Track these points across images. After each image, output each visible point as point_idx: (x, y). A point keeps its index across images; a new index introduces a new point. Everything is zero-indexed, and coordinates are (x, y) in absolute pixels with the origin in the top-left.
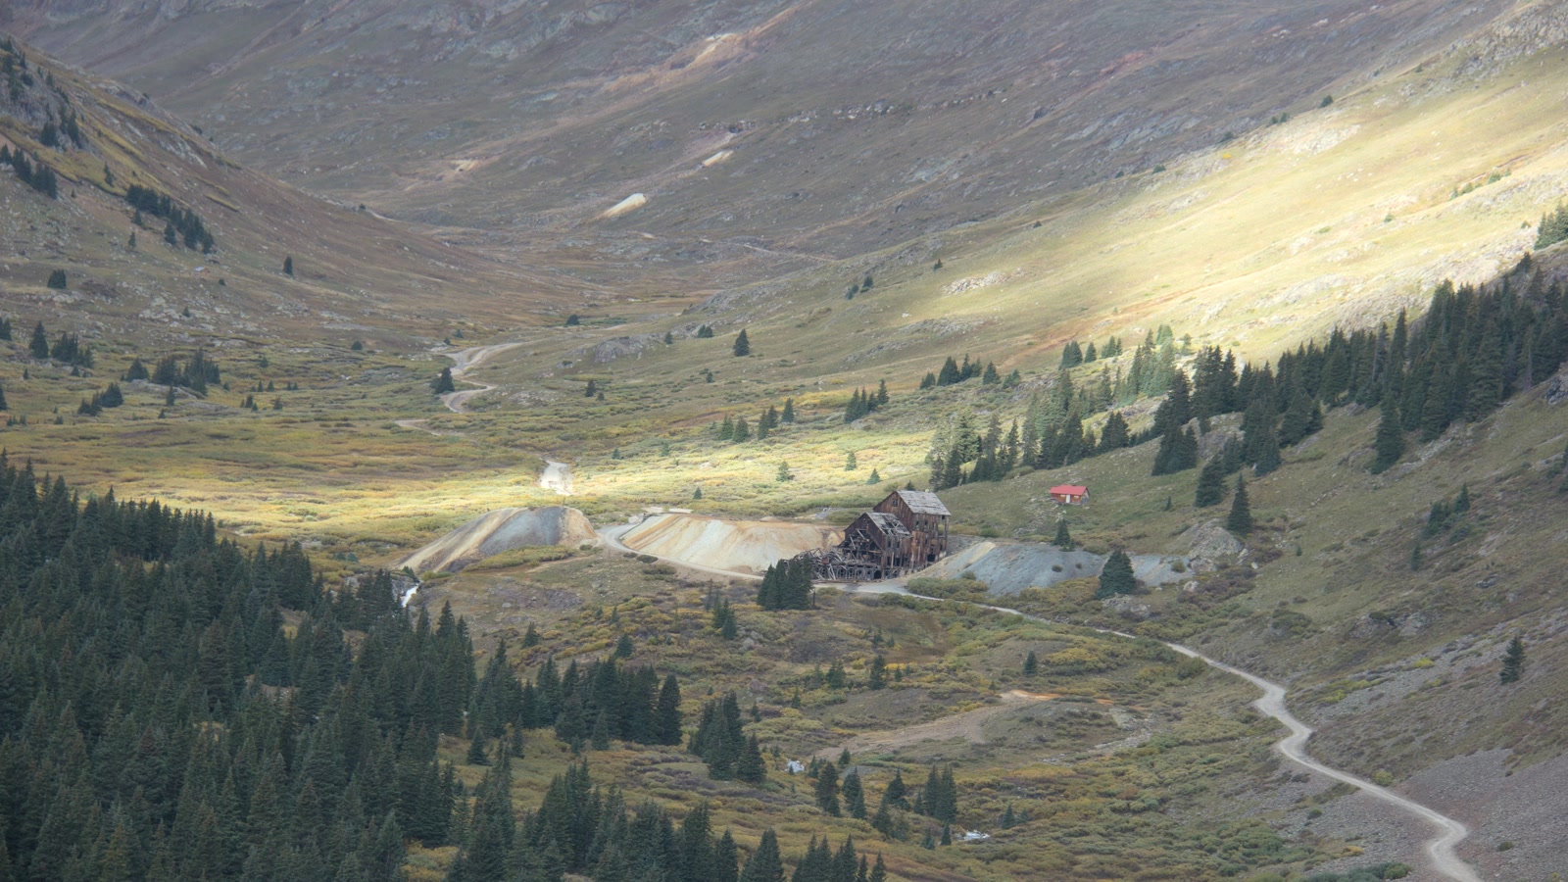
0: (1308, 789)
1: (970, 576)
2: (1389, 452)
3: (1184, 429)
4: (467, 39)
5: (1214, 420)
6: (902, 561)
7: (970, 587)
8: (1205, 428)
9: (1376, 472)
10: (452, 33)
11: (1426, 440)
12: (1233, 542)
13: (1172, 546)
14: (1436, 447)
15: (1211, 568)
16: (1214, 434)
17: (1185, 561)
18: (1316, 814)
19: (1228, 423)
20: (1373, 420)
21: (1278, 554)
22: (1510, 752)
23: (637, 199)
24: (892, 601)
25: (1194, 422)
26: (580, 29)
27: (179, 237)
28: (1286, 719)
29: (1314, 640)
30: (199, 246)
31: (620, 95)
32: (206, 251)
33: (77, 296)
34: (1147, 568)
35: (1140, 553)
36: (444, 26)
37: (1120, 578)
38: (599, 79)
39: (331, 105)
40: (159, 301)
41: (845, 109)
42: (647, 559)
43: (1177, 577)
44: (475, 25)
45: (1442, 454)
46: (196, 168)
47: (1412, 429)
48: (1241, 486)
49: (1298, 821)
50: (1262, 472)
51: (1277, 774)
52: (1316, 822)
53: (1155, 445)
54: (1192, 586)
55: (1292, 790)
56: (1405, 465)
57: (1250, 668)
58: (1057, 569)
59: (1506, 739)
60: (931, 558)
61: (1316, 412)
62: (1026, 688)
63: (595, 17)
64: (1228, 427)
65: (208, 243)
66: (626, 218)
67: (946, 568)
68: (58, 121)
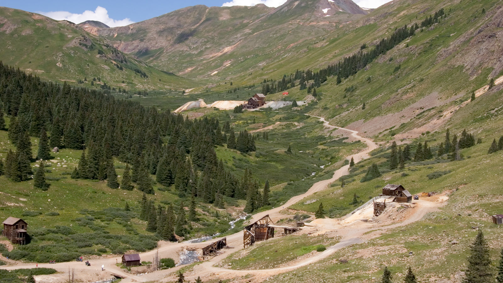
0: (330, 130)
1: (269, 107)
2: (339, 82)
3: (304, 83)
4: (189, 51)
5: (309, 81)
6: (258, 105)
7: (270, 109)
8: (308, 82)
9: (337, 85)
10: (186, 50)
11: (345, 79)
12: (314, 97)
13: (304, 99)
14: (347, 80)
15: (310, 102)
16: (309, 83)
17: (306, 101)
18: (332, 133)
19: (312, 81)
20: (336, 77)
21: (321, 99)
22: (364, 120)
23: (216, 72)
24: (256, 111)
25: (306, 82)
26: (206, 48)
27: (143, 76)
28: (325, 121)
29: (329, 110)
30: (146, 77)
31: (213, 57)
32: (147, 78)
33: (126, 84)
34: (299, 103)
35: (298, 101)
36: (185, 49)
37: (295, 105)
38: (209, 55)
39: (169, 62)
40: (139, 85)
41: (248, 56)
42: (214, 107)
43: (305, 104)
44: (190, 49)
45: (348, 81)
46: (146, 67)
47: (343, 78)
48: (315, 90)
49: (328, 134)
50: (318, 87)
51: (324, 128)
52: (331, 134)
53: (299, 86)
54: (307, 105)
55: (327, 130)
56: (342, 83)
57: (318, 116)
58: (284, 104)
59: (363, 118)
60: (263, 105)
61: (326, 78)
62: (280, 122)
63: (208, 46)
64: (312, 82)
65: (147, 77)
66: (214, 75)
67: (265, 106)
68: (123, 59)
